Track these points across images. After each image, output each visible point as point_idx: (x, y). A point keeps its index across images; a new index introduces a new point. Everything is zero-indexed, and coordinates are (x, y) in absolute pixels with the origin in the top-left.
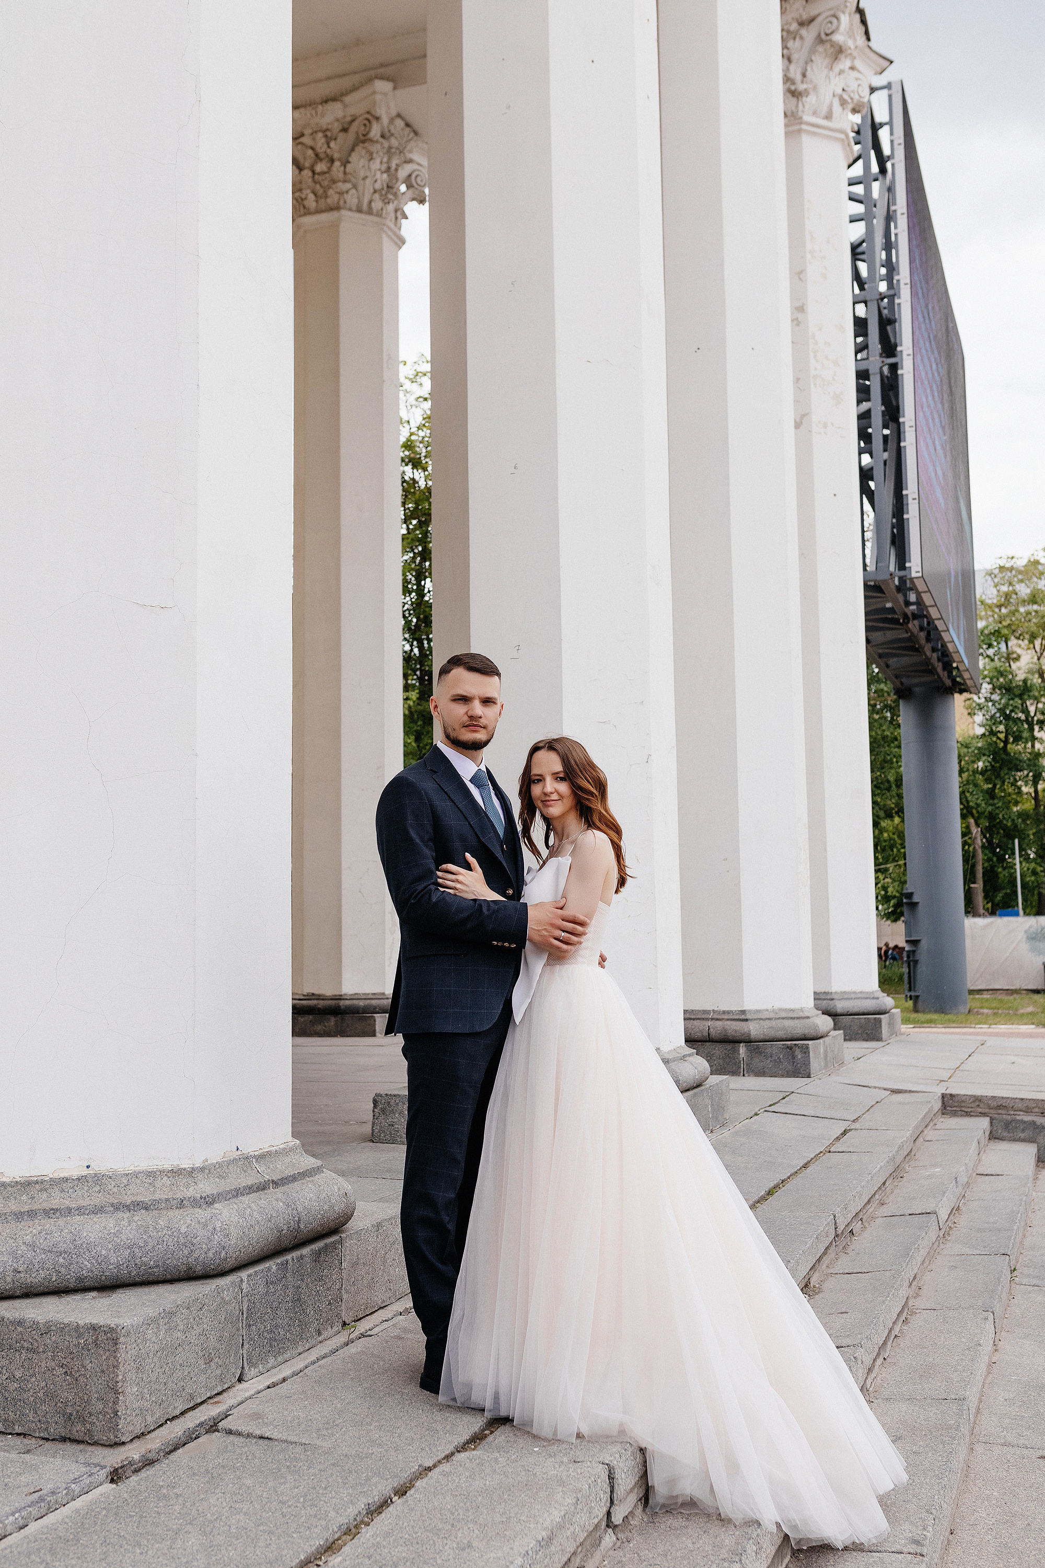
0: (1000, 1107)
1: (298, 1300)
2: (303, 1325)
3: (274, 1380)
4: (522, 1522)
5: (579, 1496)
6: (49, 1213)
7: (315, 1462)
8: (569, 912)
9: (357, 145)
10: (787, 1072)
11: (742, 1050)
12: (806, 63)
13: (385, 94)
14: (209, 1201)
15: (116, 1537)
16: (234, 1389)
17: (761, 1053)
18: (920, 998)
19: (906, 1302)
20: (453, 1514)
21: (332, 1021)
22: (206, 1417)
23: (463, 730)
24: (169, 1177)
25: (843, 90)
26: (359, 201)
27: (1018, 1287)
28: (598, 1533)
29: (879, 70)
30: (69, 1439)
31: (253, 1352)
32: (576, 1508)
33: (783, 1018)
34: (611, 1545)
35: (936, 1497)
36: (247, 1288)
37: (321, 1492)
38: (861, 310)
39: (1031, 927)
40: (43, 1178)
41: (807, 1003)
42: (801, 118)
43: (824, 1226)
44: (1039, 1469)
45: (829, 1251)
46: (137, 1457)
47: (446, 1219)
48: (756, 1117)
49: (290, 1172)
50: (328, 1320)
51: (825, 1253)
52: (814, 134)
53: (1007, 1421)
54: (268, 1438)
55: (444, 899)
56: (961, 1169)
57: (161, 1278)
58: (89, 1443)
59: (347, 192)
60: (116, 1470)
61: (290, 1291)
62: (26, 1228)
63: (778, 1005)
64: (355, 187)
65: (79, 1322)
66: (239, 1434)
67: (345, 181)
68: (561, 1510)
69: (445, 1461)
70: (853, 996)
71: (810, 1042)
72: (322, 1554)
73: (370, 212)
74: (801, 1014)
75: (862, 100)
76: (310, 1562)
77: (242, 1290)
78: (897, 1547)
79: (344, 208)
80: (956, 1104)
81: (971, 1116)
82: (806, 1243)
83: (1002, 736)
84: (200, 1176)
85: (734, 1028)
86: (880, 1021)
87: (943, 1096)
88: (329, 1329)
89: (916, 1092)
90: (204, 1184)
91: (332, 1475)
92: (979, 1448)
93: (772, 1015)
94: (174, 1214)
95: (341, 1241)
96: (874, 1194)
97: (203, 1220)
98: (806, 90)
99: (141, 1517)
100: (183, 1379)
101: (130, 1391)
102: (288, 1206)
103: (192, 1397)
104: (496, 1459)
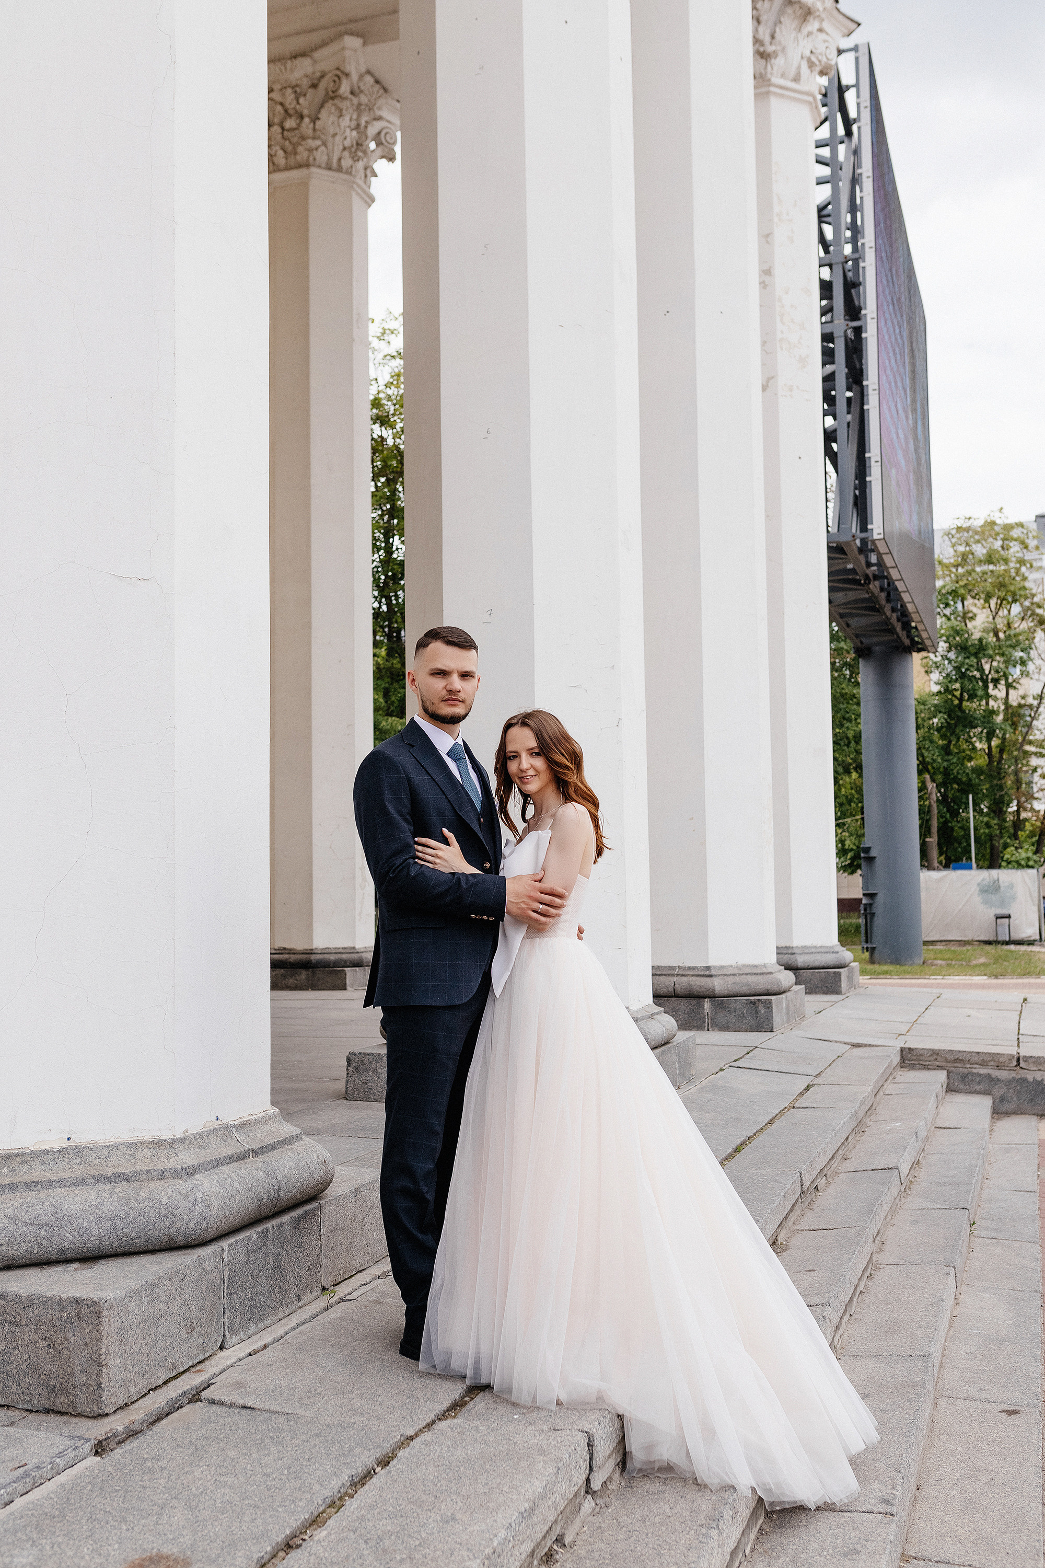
0: (956, 1060)
1: (277, 1267)
2: (283, 1291)
3: (255, 1347)
4: (504, 1493)
5: (560, 1465)
6: (30, 1185)
7: (297, 1432)
8: (547, 885)
9: (327, 101)
10: (751, 1026)
11: (707, 1004)
12: (775, 25)
13: (355, 51)
14: (190, 1172)
15: (102, 1512)
16: (215, 1356)
17: (724, 1008)
18: (876, 950)
19: (871, 1258)
20: (435, 1485)
21: (303, 975)
22: (188, 1387)
23: (442, 705)
24: (150, 1149)
25: (811, 52)
26: (329, 159)
27: (976, 1239)
28: (578, 1500)
29: (846, 32)
30: (53, 1410)
31: (235, 1320)
32: (557, 1478)
33: (747, 974)
34: (590, 1510)
35: (904, 1455)
36: (228, 1257)
37: (304, 1463)
38: (826, 274)
39: (983, 880)
40: (24, 1150)
41: (769, 958)
42: (769, 80)
43: (791, 1186)
44: (1001, 1423)
45: (795, 1208)
46: (120, 1429)
47: (425, 1189)
48: (721, 1073)
49: (269, 1141)
50: (308, 1285)
51: (791, 1210)
52: (781, 96)
53: (969, 1375)
54: (250, 1408)
55: (422, 873)
56: (921, 1124)
57: (143, 1248)
58: (73, 1415)
59: (317, 149)
60: (100, 1442)
61: (270, 1259)
62: (8, 1201)
63: (742, 962)
64: (324, 144)
65: (62, 1296)
66: (222, 1404)
67: (314, 138)
68: (543, 1481)
69: (426, 1430)
70: (813, 950)
71: (773, 998)
72: (307, 1528)
73: (339, 169)
74: (765, 970)
75: (830, 62)
76: (296, 1536)
77: (223, 1259)
78: (868, 1507)
79: (314, 165)
80: (914, 1058)
81: (929, 1069)
82: (774, 1201)
83: (958, 694)
84: (181, 1147)
85: (699, 983)
86: (839, 974)
87: (902, 1050)
88: (309, 1294)
89: (876, 1046)
90: (185, 1155)
91: (315, 1445)
92: (943, 1403)
93: (736, 971)
94: (155, 1185)
95: (320, 1208)
96: (838, 1150)
97: (184, 1191)
98: (774, 51)
99: (127, 1491)
100: (166, 1349)
101: (114, 1363)
102: (268, 1175)
103: (174, 1366)
104: (477, 1427)
